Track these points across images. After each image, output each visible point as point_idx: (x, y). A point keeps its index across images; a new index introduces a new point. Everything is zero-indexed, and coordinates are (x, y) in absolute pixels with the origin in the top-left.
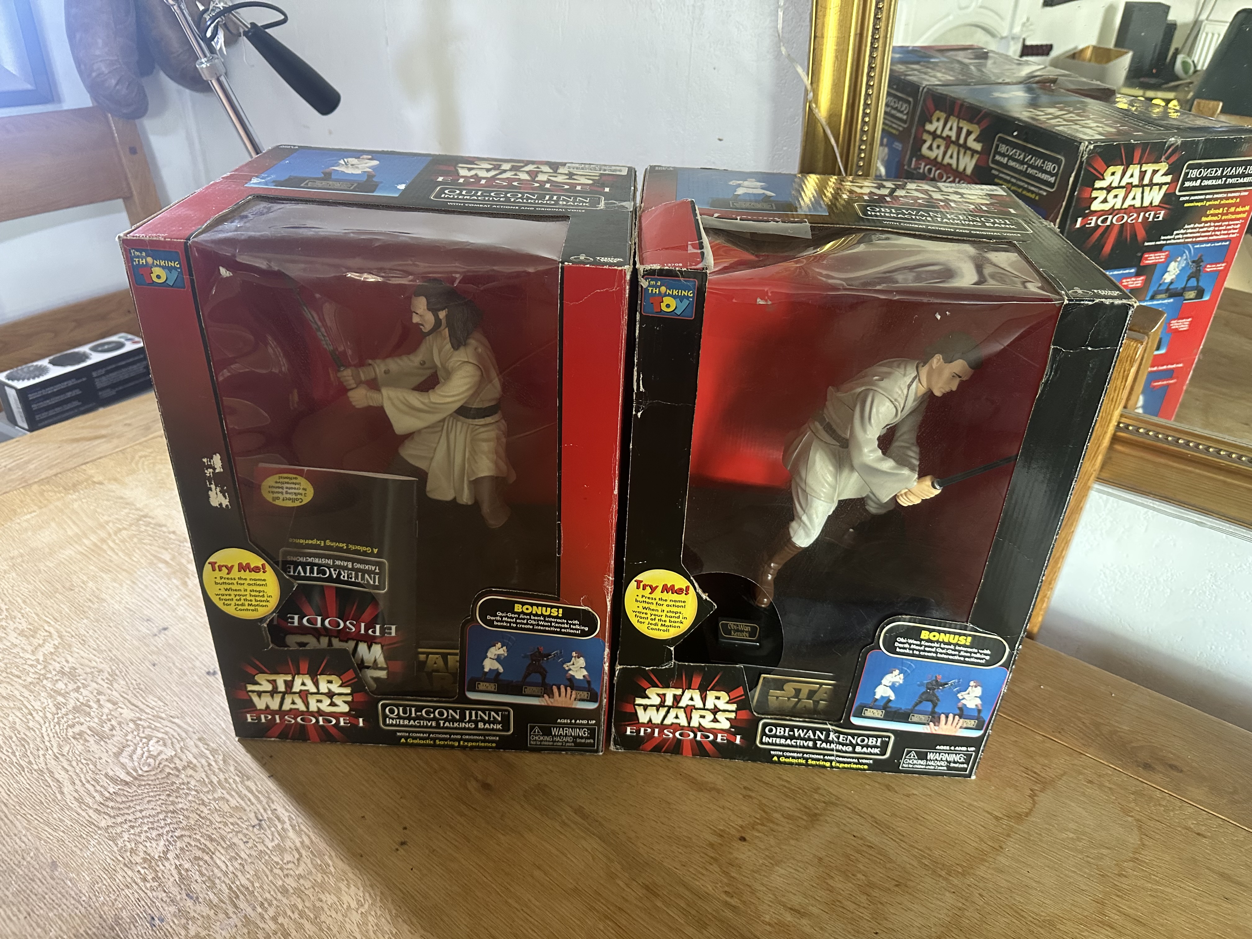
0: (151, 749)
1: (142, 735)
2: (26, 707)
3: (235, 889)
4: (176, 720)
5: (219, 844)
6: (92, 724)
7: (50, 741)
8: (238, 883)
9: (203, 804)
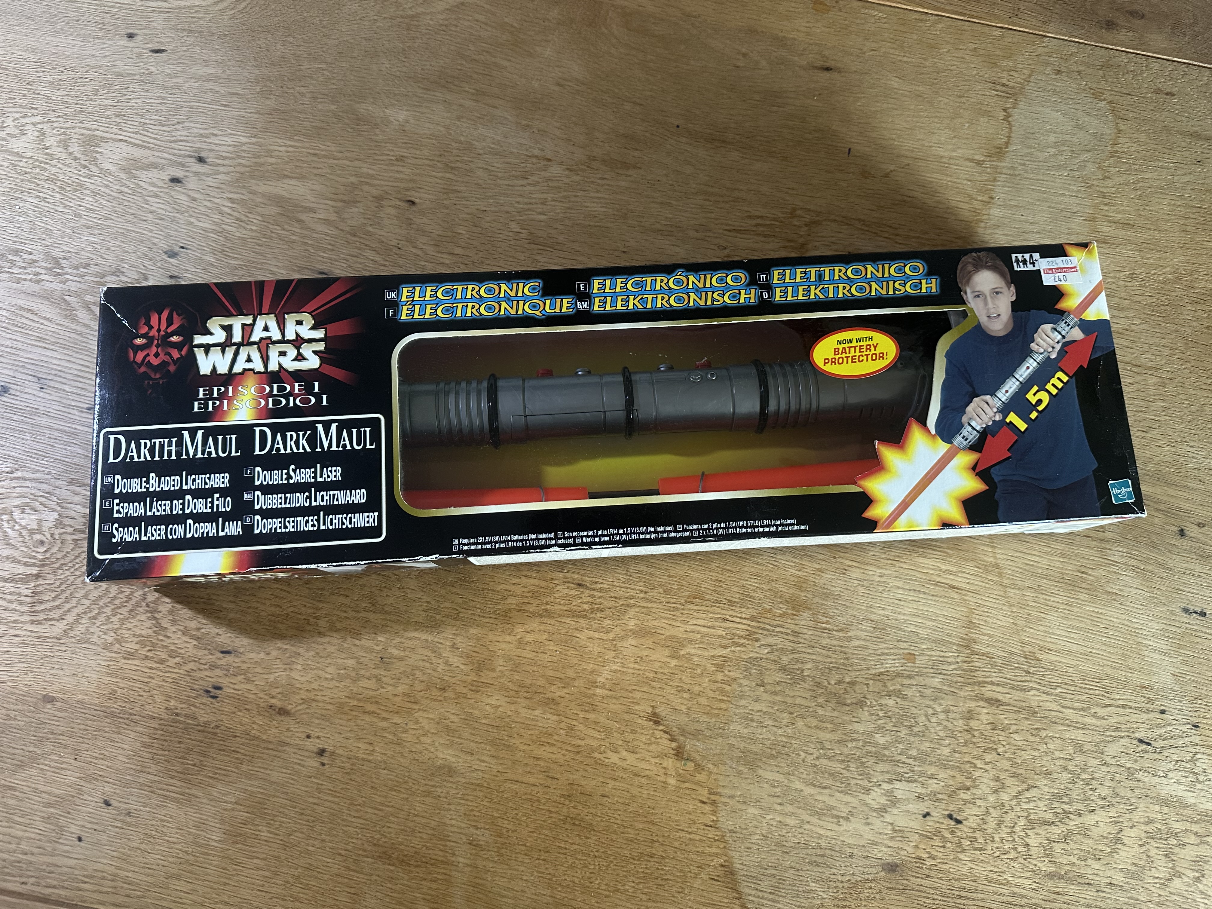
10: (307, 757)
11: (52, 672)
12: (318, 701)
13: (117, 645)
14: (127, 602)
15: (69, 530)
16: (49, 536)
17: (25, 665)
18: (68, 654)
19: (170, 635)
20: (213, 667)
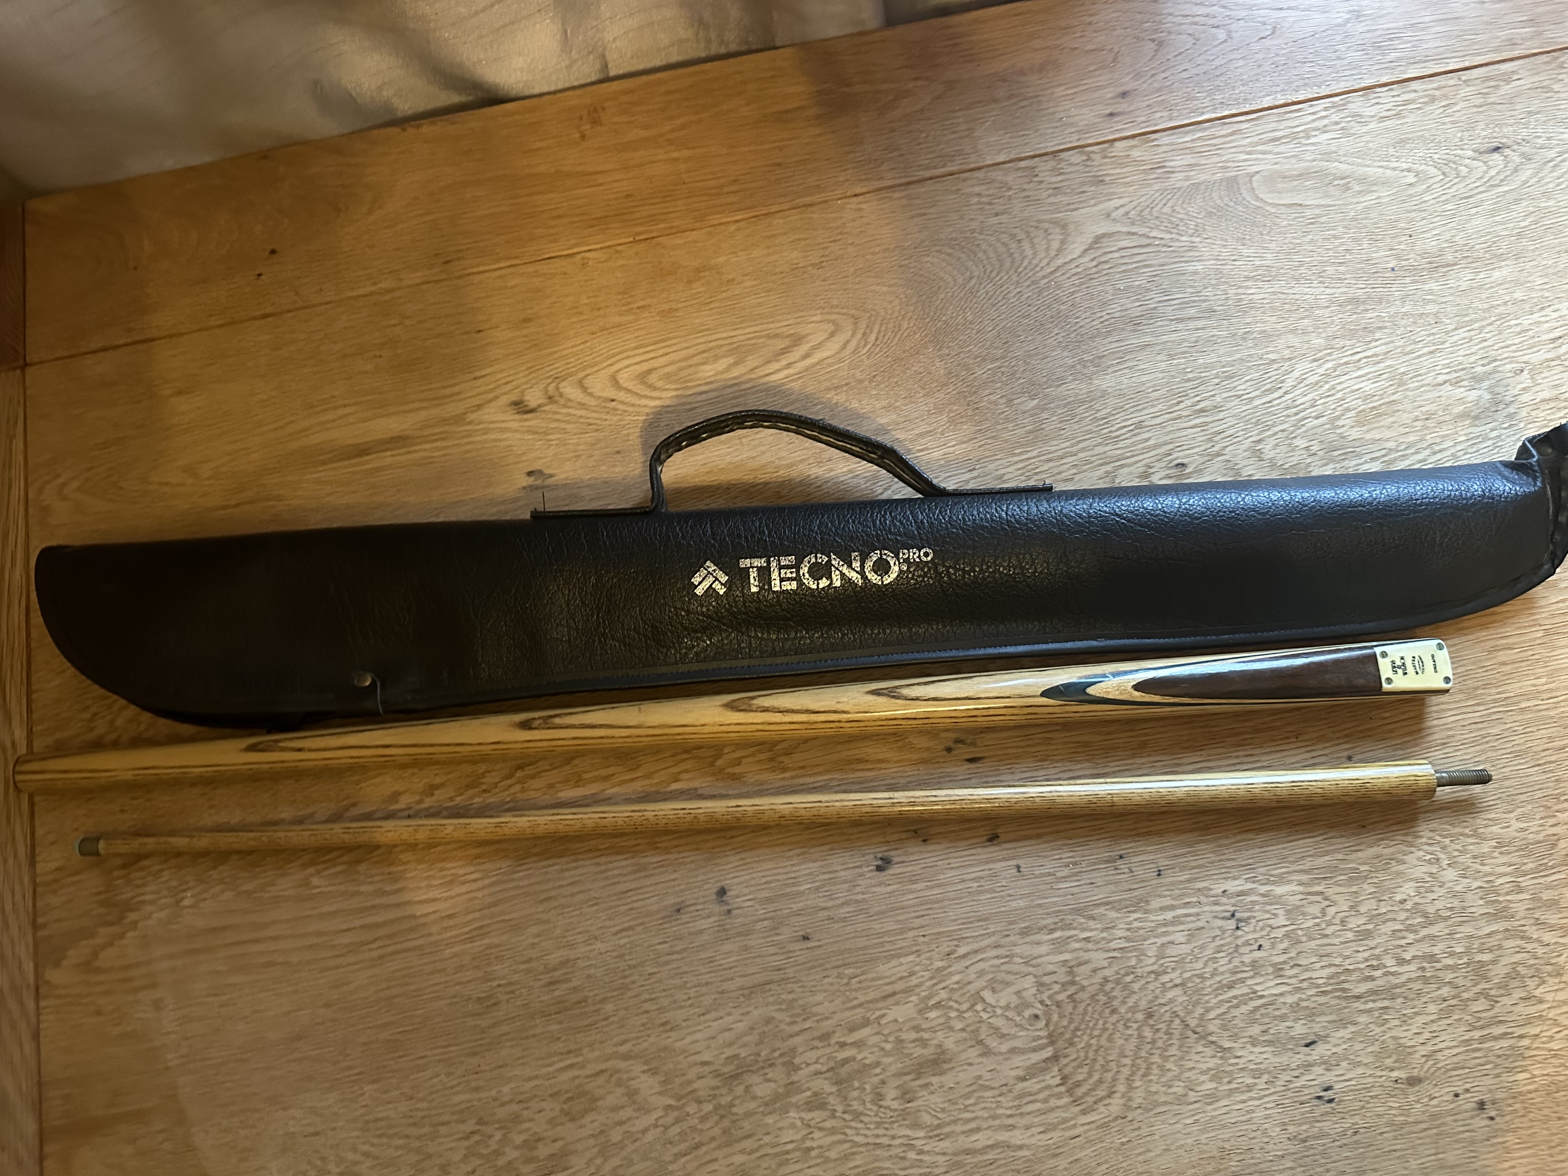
0: (1003, 1003)
1: (965, 1006)
2: (788, 1152)
3: (1329, 988)
4: (962, 951)
5: (1242, 981)
6: (893, 1069)
7: (893, 1137)
8: (1321, 981)
9: (1157, 974)
10: (1472, 1117)
11: (1141, 1158)
12: (1440, 1050)
13: (1191, 1093)
14: (1168, 1039)
15: (1057, 988)
16: (1040, 1006)
17: (1106, 1166)
18: (1145, 1131)
19: (1239, 1054)
20: (1308, 1066)
